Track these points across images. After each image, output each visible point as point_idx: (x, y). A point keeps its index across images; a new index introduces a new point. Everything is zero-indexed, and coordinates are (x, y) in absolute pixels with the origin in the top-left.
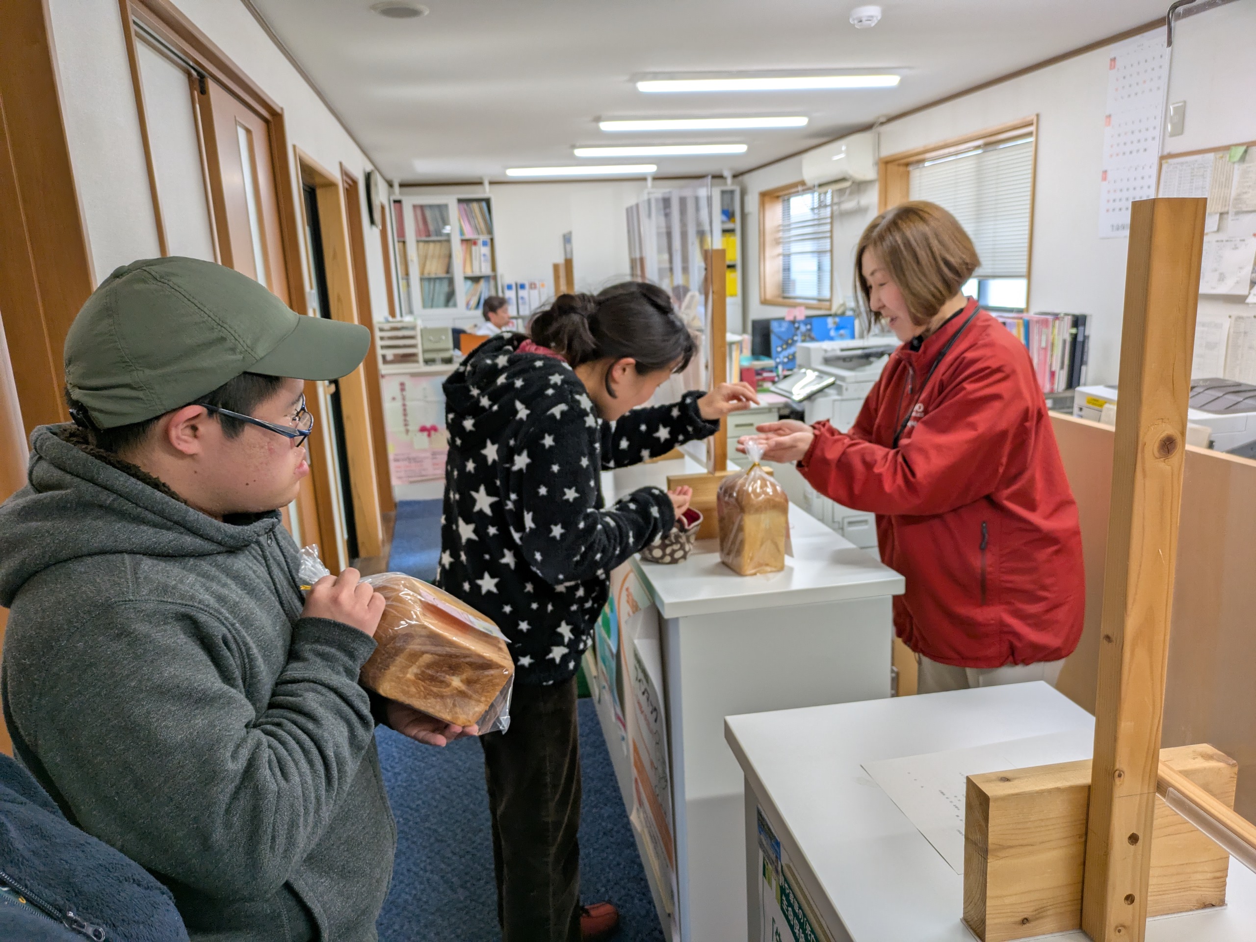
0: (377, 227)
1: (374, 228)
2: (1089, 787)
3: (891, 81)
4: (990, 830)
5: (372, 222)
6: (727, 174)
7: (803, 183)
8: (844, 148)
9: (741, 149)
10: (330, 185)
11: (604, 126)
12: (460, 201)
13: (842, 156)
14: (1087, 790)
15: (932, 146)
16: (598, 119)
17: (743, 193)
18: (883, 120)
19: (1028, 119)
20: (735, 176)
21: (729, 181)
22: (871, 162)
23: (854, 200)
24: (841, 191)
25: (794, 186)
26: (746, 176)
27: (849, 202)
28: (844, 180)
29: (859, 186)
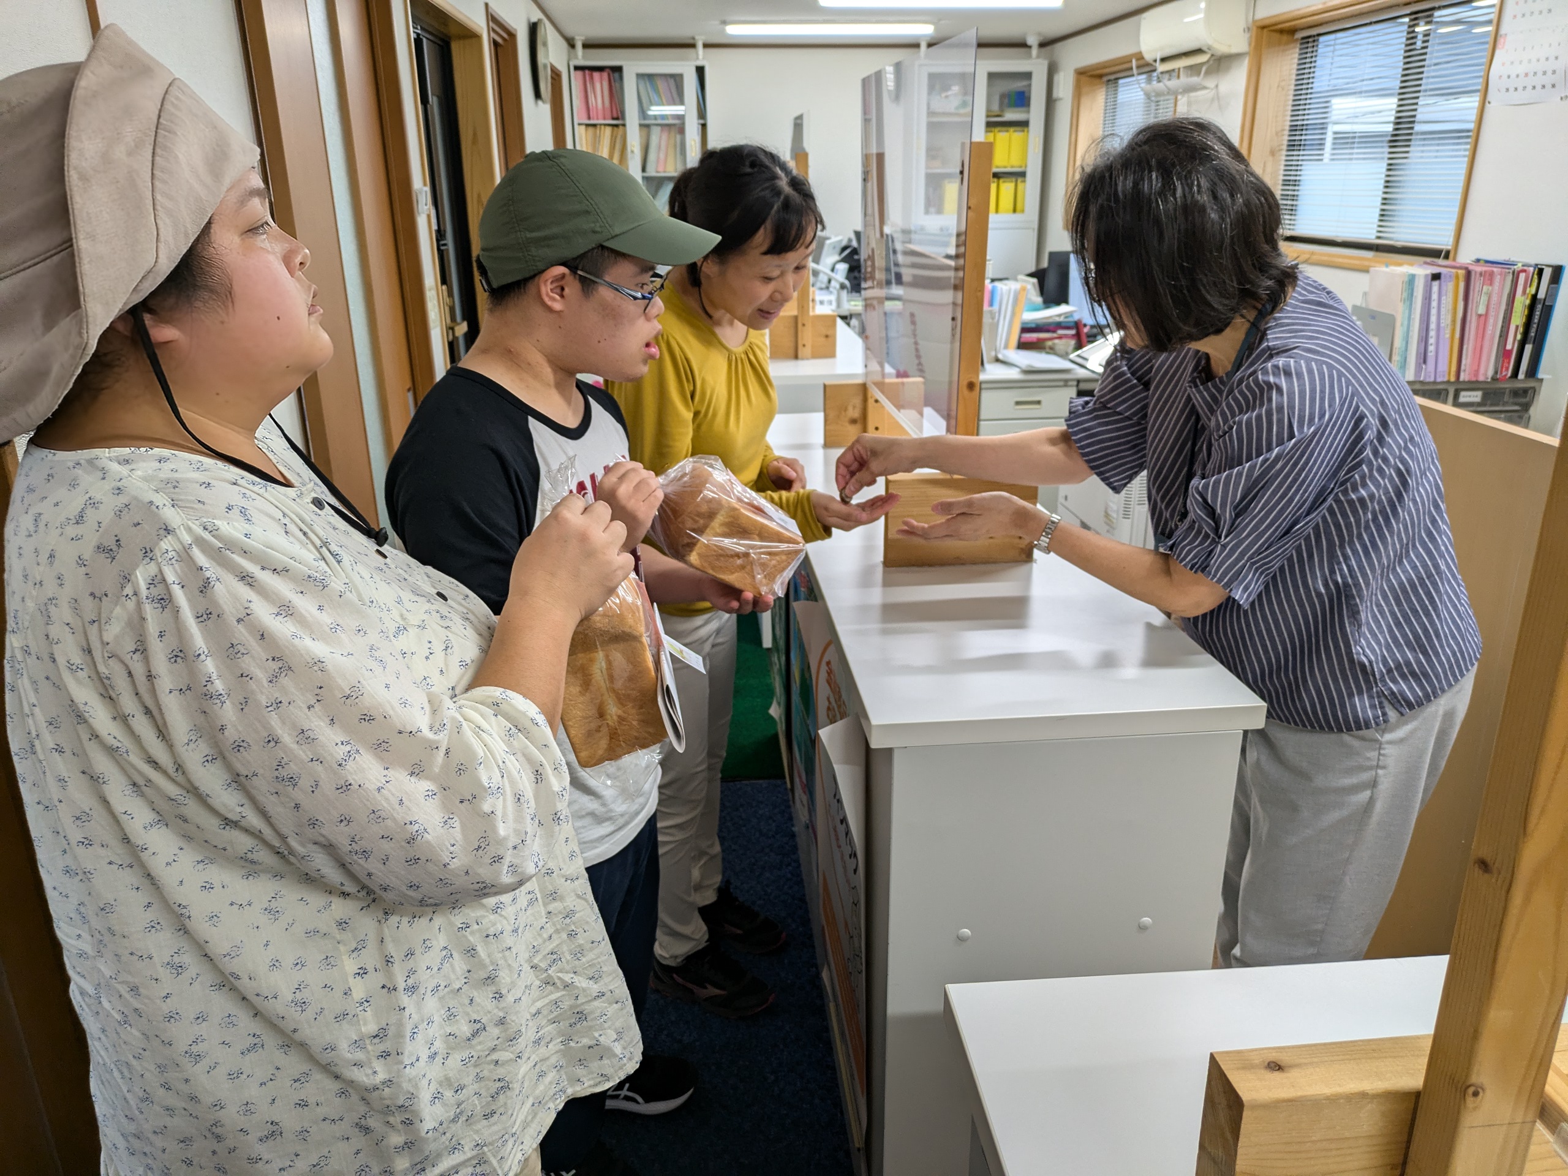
0: (544, 102)
1: (540, 102)
2: (1417, 1095)
4: (1240, 1151)
5: (538, 95)
6: (1033, 41)
7: (1139, 56)
10: (470, 36)
14: (1414, 1098)
17: (1052, 71)
20: (1043, 45)
21: (1035, 51)
22: (1242, 25)
23: (1210, 83)
24: (1194, 69)
25: (1127, 60)
26: (1059, 46)
27: (1205, 88)
28: (1198, 51)
29: (1221, 62)
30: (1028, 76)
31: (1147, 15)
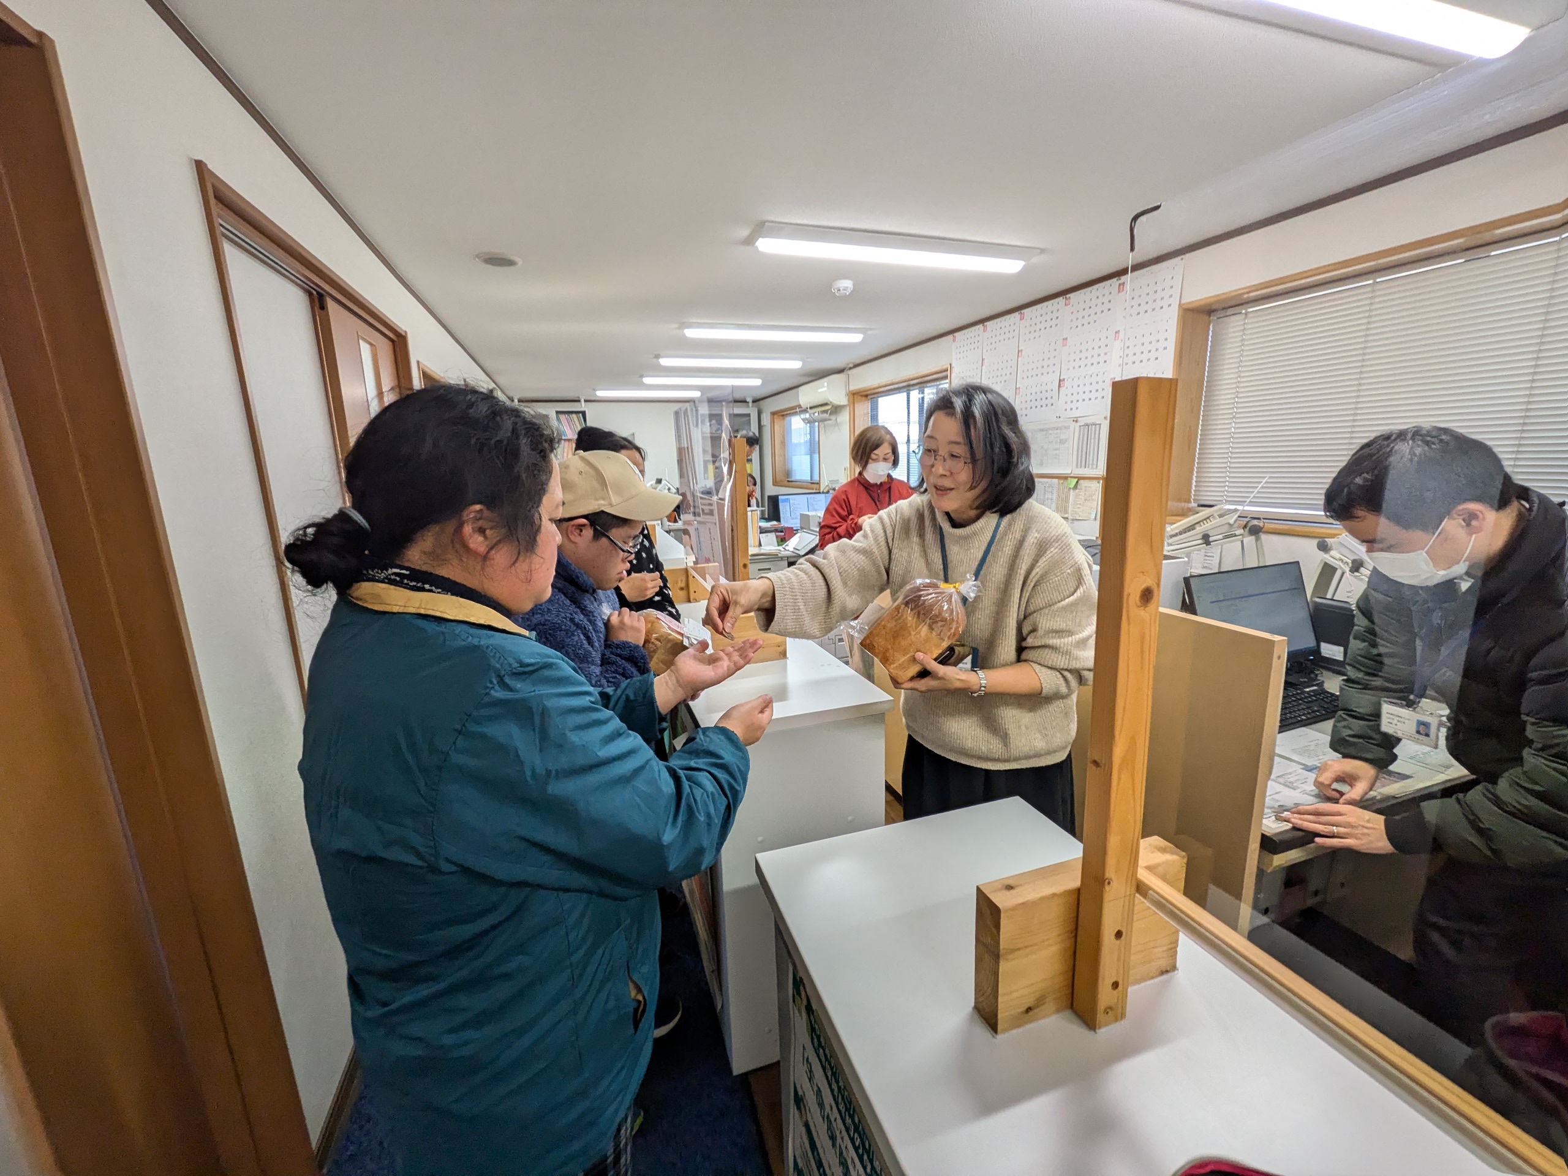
3: (856, 338)
6: (749, 400)
7: (800, 406)
8: (826, 384)
9: (757, 382)
11: (664, 362)
12: (558, 413)
13: (825, 389)
15: (883, 384)
16: (658, 356)
17: (760, 413)
18: (851, 365)
19: (945, 367)
20: (753, 402)
21: (750, 404)
22: (844, 393)
23: (833, 418)
24: (825, 412)
25: (794, 408)
26: (762, 402)
27: (830, 420)
28: (826, 404)
29: (836, 409)
30: (749, 415)
31: (801, 389)
